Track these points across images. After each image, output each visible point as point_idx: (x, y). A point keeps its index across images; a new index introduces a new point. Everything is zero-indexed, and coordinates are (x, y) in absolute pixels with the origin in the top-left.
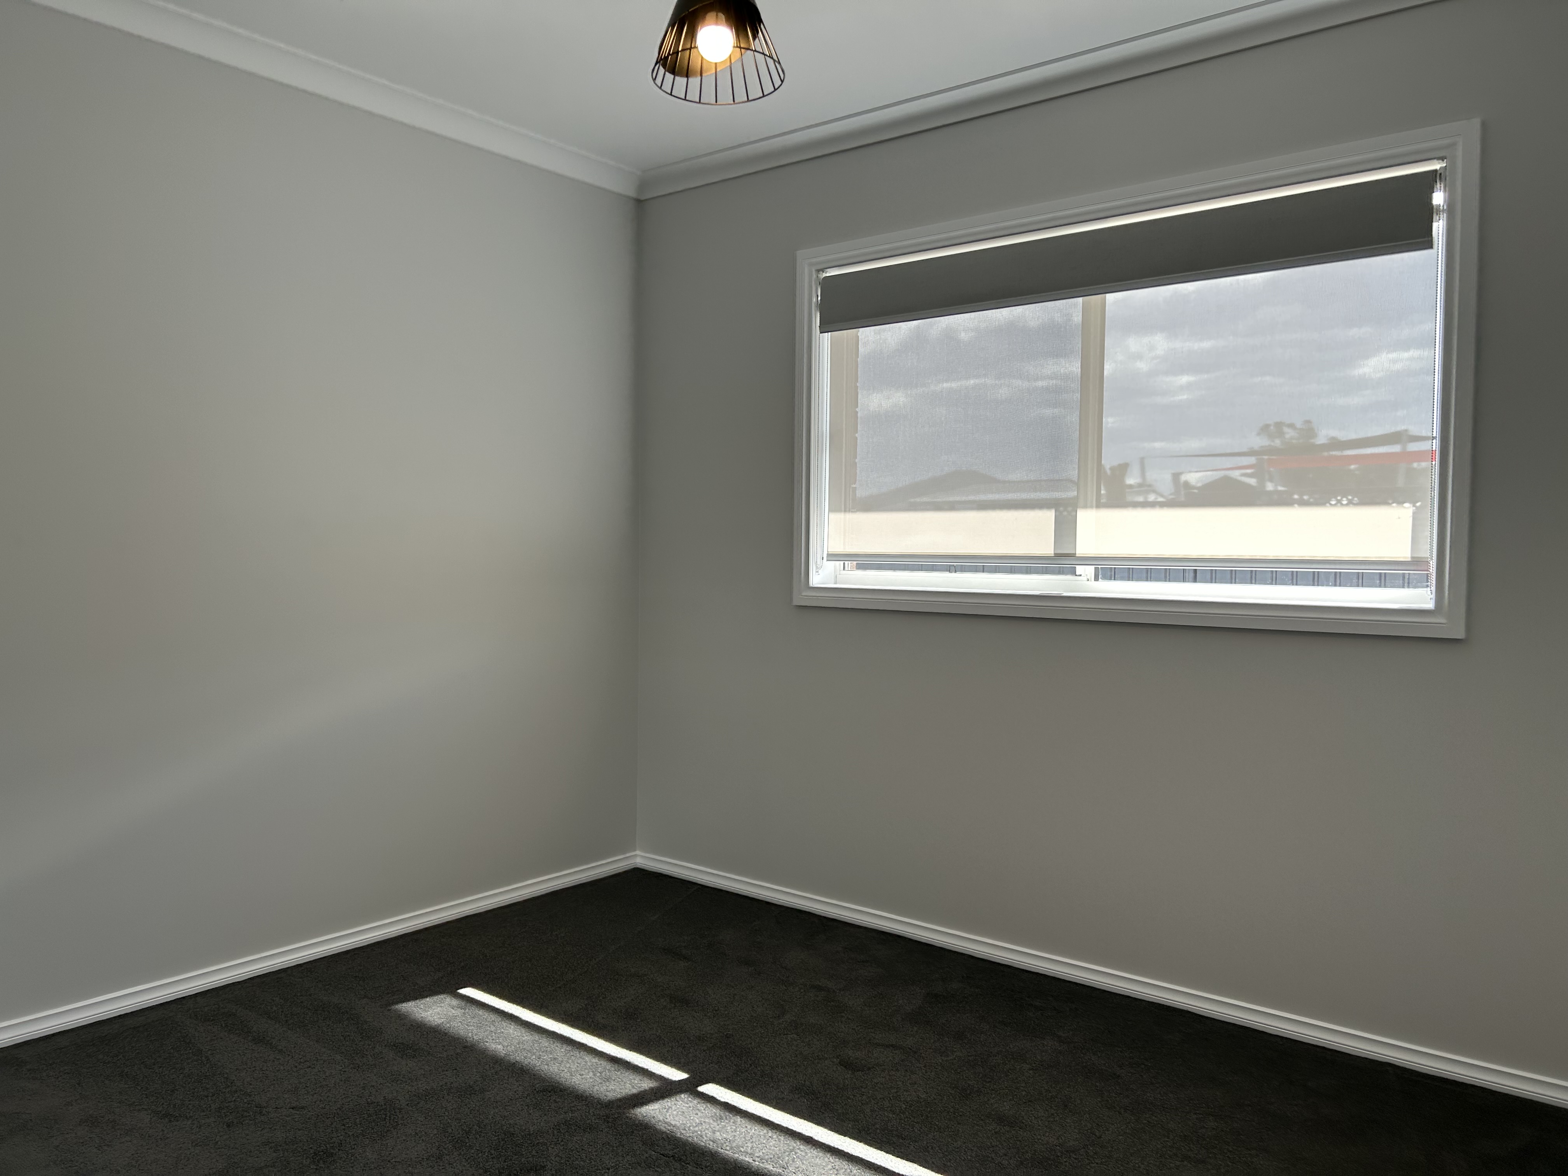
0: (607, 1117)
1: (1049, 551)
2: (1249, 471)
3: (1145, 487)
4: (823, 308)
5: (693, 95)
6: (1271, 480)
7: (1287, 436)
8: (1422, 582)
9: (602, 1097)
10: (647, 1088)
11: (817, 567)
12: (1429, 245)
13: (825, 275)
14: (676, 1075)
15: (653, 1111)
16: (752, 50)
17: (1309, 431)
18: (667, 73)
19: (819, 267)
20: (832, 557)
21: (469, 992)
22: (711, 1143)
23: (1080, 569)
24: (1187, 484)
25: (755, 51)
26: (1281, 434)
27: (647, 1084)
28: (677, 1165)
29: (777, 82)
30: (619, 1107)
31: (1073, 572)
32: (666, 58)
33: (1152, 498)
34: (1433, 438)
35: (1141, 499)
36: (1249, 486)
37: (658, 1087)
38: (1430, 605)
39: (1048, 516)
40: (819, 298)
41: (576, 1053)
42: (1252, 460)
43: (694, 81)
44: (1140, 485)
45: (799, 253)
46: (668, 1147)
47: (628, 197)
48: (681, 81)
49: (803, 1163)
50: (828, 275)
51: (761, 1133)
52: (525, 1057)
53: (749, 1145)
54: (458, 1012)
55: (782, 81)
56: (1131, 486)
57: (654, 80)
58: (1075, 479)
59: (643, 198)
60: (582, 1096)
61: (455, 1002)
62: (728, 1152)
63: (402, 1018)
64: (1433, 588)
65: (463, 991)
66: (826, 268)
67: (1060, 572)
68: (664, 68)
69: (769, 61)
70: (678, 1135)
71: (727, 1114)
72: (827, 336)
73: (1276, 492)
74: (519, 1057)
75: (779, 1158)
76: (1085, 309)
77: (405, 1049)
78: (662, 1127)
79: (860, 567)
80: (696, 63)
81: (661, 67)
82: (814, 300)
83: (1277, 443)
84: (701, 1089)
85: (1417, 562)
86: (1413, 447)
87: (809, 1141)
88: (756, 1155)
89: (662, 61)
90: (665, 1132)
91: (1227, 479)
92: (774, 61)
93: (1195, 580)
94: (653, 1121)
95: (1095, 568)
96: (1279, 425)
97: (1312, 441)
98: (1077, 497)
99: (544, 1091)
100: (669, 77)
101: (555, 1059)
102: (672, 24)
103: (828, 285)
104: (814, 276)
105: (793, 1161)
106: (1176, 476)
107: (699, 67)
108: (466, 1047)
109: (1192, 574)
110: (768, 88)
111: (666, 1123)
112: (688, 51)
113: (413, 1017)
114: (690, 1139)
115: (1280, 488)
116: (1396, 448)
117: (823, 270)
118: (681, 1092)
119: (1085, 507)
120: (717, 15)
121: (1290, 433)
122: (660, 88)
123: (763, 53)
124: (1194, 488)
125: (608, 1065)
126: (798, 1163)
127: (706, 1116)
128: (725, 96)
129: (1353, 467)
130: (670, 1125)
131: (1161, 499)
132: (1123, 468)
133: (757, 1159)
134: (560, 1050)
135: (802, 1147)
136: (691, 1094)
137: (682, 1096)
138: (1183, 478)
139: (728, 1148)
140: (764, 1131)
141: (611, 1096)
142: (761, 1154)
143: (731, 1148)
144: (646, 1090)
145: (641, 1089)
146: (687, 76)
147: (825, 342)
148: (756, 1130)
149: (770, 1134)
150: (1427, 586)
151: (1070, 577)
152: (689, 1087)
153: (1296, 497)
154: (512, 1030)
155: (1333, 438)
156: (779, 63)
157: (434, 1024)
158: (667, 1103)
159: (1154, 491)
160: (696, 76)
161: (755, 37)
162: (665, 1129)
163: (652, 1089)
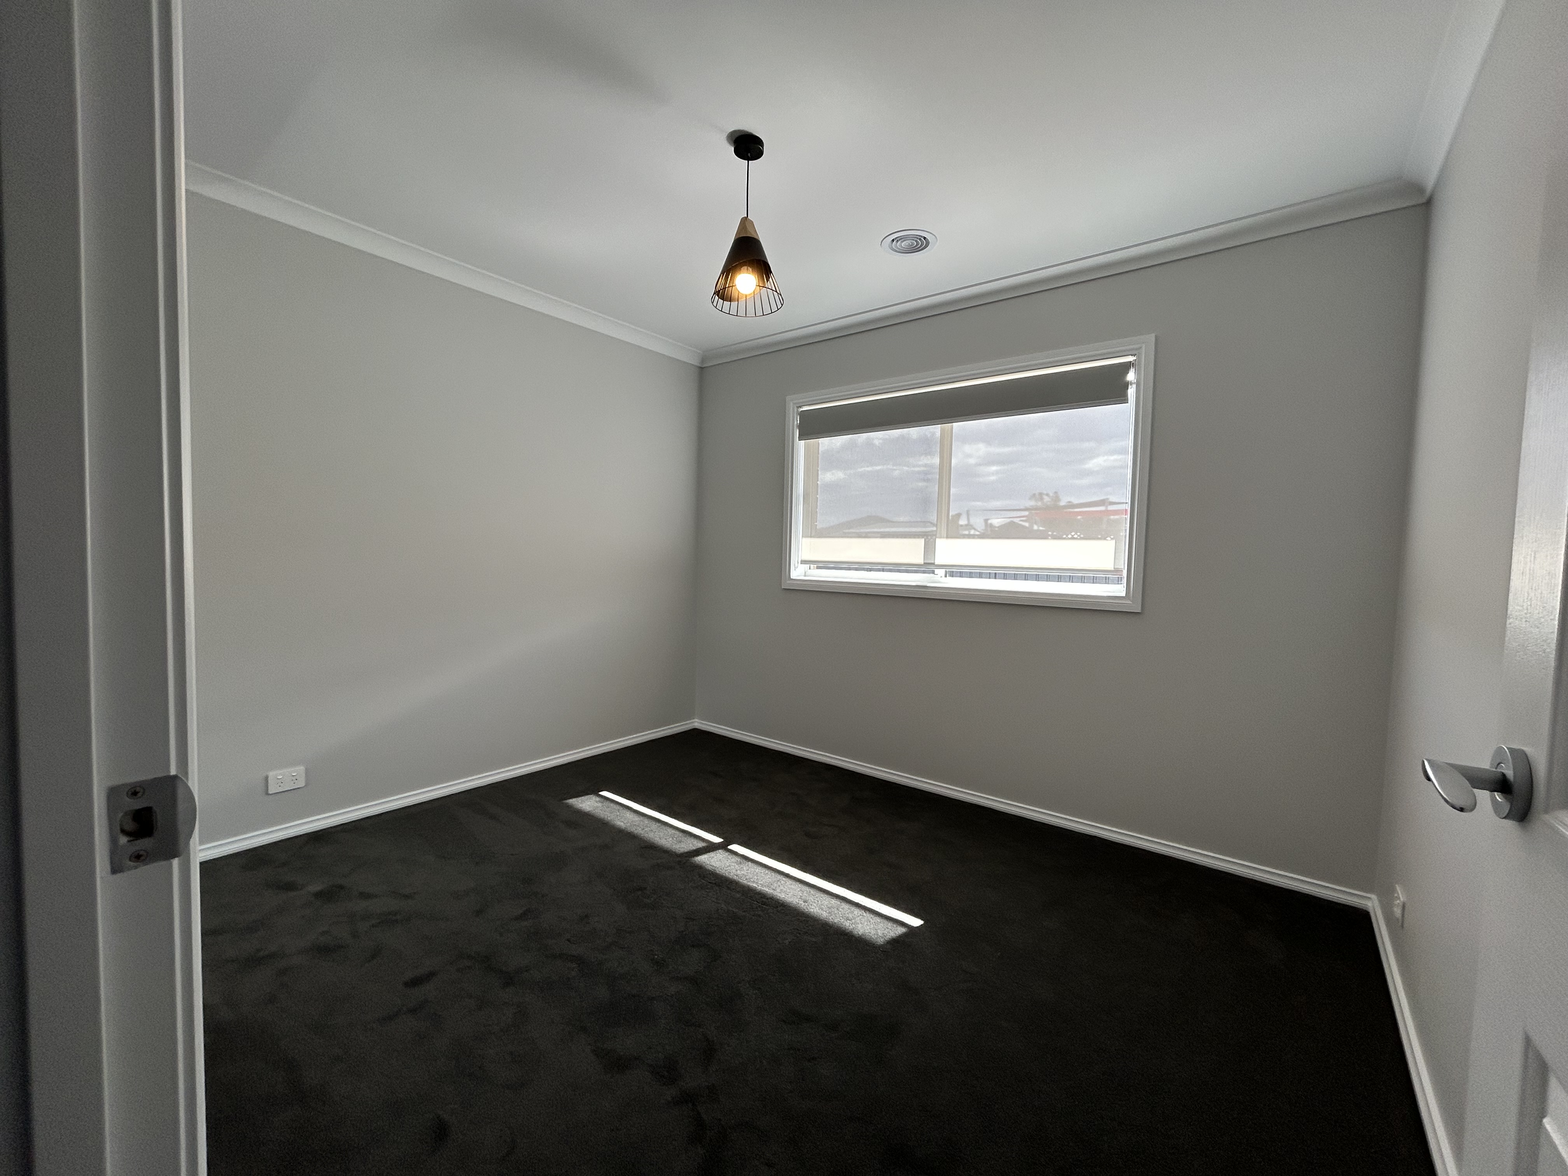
0: (680, 862)
1: (921, 562)
2: (1024, 519)
3: (969, 526)
4: (800, 427)
5: (734, 312)
6: (1036, 524)
7: (1045, 501)
8: (1119, 581)
9: (677, 851)
10: (701, 847)
11: (795, 568)
12: (1125, 401)
13: (801, 409)
14: (717, 840)
15: (703, 859)
16: (766, 287)
17: (1057, 498)
18: (719, 299)
19: (798, 405)
20: (804, 562)
21: (605, 793)
22: (735, 876)
23: (937, 571)
24: (991, 525)
25: (768, 288)
26: (1042, 499)
27: (701, 845)
28: (717, 888)
29: (779, 306)
30: (686, 857)
31: (933, 572)
32: (719, 291)
33: (972, 532)
34: (1126, 503)
35: (966, 532)
36: (1024, 527)
37: (707, 846)
38: (1123, 594)
39: (921, 542)
40: (798, 422)
41: (663, 827)
42: (1026, 513)
43: (734, 304)
44: (966, 525)
45: (788, 398)
46: (713, 879)
47: (695, 366)
48: (727, 304)
49: (784, 887)
50: (803, 409)
51: (762, 871)
52: (636, 829)
53: (756, 877)
54: (600, 805)
55: (782, 305)
56: (962, 526)
57: (713, 303)
58: (935, 522)
59: (703, 367)
60: (666, 851)
61: (598, 799)
62: (744, 881)
63: (569, 807)
64: (1125, 585)
65: (602, 793)
66: (804, 406)
67: (929, 572)
68: (718, 296)
69: (775, 293)
70: (718, 872)
71: (744, 861)
72: (803, 442)
73: (1038, 530)
74: (634, 830)
75: (771, 884)
76: (942, 431)
77: (570, 824)
78: (710, 868)
79: (818, 568)
80: (735, 295)
81: (716, 296)
82: (796, 423)
83: (1039, 504)
84: (730, 847)
85: (1117, 571)
86: (1111, 508)
87: (787, 876)
88: (760, 883)
89: (717, 293)
90: (710, 871)
91: (1012, 521)
92: (778, 293)
93: (995, 578)
94: (704, 864)
95: (946, 571)
96: (1041, 494)
97: (1058, 503)
98: (936, 531)
99: (645, 847)
100: (721, 301)
101: (652, 830)
102: (723, 273)
103: (803, 414)
104: (796, 410)
105: (779, 886)
106: (986, 521)
107: (737, 297)
108: (604, 823)
109: (994, 575)
110: (774, 308)
111: (711, 865)
112: (731, 288)
113: (575, 806)
114: (724, 874)
115: (1041, 528)
116: (1102, 508)
117: (800, 407)
118: (719, 849)
119: (941, 537)
120: (747, 269)
121: (1046, 499)
122: (716, 307)
123: (772, 289)
124: (995, 527)
125: (681, 834)
126: (782, 887)
127: (733, 862)
128: (751, 311)
129: (1079, 517)
130: (713, 866)
131: (977, 533)
132: (959, 516)
133: (760, 885)
134: (654, 826)
135: (784, 879)
136: (725, 850)
137: (720, 851)
138: (990, 522)
139: (744, 879)
140: (764, 870)
141: (682, 850)
142: (762, 882)
143: (746, 879)
144: (700, 848)
145: (697, 847)
146: (730, 301)
147: (801, 446)
148: (759, 869)
149: (767, 872)
150: (1121, 584)
151: (932, 575)
152: (723, 846)
153: (1050, 533)
154: (629, 815)
155: (1069, 502)
156: (781, 295)
157: (586, 811)
158: (712, 854)
159: (975, 529)
160: (735, 301)
161: (768, 280)
162: (711, 869)
163: (704, 847)
